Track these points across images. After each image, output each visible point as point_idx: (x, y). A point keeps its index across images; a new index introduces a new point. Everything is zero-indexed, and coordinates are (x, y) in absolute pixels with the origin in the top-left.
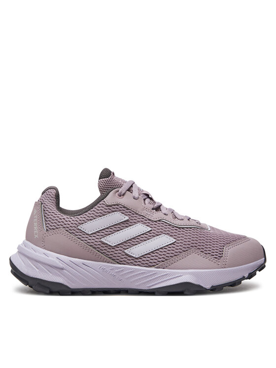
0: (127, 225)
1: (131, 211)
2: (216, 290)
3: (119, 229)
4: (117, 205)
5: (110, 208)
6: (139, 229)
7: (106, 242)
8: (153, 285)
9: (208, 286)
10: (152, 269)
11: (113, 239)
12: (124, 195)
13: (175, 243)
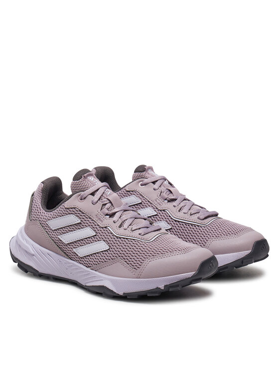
0: (79, 227)
1: (85, 215)
2: (126, 298)
3: (72, 230)
4: (74, 208)
5: (68, 210)
6: (88, 232)
7: (61, 239)
8: (88, 283)
9: (121, 293)
10: (88, 269)
11: (67, 238)
12: (85, 198)
13: (108, 251)
